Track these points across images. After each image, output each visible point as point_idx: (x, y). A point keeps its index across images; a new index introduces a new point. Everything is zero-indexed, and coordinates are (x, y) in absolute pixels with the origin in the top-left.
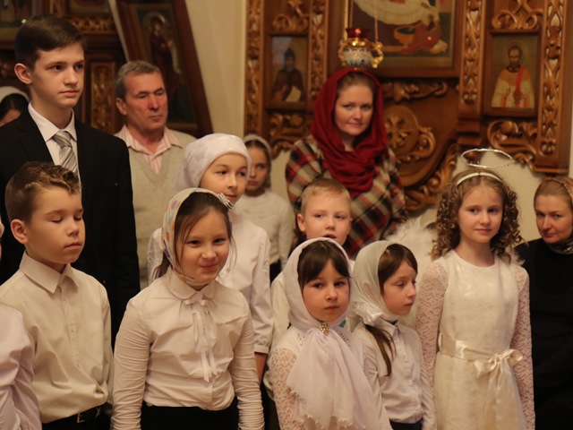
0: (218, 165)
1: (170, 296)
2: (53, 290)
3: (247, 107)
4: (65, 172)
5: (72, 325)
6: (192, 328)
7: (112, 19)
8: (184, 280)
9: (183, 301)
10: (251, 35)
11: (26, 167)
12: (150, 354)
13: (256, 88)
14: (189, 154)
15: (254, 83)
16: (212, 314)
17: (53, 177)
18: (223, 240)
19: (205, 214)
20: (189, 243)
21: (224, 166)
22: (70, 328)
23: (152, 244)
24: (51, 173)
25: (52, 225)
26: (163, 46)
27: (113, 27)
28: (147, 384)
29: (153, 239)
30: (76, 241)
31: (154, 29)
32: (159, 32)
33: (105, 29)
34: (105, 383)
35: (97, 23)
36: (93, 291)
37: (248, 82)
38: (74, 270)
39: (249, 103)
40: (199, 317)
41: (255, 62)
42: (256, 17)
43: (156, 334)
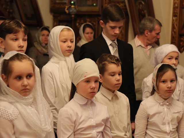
0: (169, 56)
1: (155, 101)
2: (110, 99)
3: (172, 34)
4: (116, 58)
5: (116, 111)
6: (163, 113)
7: (125, 3)
8: (160, 96)
9: (160, 103)
10: (175, 8)
11: (103, 56)
12: (148, 121)
13: (176, 27)
14: (157, 52)
15: (175, 25)
16: (170, 108)
17: (112, 60)
18: (174, 81)
19: (167, 71)
20: (162, 82)
21: (171, 56)
22: (116, 112)
23: (144, 83)
24: (111, 58)
25: (111, 77)
26: (143, 12)
27: (125, 6)
28: (146, 133)
29: (144, 82)
30: (119, 83)
31: (140, 6)
32: (142, 7)
33: (122, 6)
34: (128, 132)
35: (120, 5)
36: (124, 99)
37: (173, 25)
38: (118, 92)
39: (173, 32)
40: (166, 109)
41: (176, 18)
42: (177, 2)
43: (150, 115)
